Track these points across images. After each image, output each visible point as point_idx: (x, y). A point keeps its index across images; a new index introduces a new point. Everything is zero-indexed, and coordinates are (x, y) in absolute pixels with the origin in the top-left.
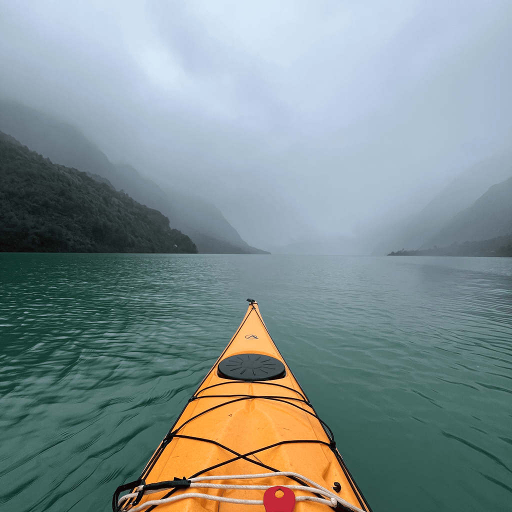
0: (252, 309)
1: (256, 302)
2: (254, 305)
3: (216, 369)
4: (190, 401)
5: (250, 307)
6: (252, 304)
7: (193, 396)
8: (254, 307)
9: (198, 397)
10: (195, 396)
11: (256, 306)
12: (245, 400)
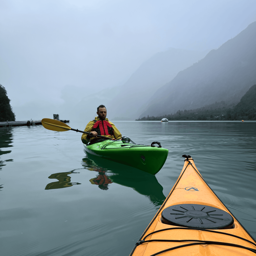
0: (189, 164)
1: (191, 158)
2: (189, 160)
3: (160, 216)
4: (138, 244)
5: (186, 163)
6: (187, 160)
7: (140, 240)
8: (190, 162)
9: (146, 240)
10: (142, 239)
11: (192, 161)
12: (198, 246)
